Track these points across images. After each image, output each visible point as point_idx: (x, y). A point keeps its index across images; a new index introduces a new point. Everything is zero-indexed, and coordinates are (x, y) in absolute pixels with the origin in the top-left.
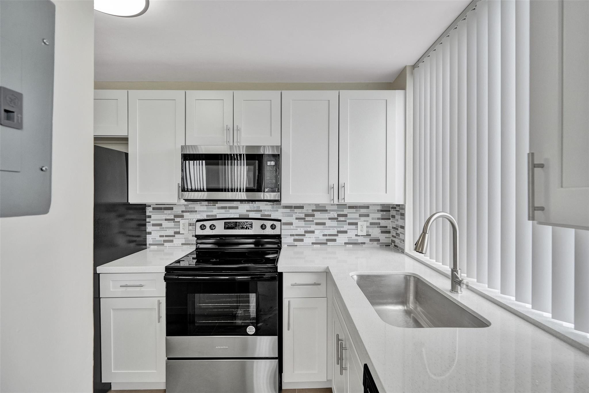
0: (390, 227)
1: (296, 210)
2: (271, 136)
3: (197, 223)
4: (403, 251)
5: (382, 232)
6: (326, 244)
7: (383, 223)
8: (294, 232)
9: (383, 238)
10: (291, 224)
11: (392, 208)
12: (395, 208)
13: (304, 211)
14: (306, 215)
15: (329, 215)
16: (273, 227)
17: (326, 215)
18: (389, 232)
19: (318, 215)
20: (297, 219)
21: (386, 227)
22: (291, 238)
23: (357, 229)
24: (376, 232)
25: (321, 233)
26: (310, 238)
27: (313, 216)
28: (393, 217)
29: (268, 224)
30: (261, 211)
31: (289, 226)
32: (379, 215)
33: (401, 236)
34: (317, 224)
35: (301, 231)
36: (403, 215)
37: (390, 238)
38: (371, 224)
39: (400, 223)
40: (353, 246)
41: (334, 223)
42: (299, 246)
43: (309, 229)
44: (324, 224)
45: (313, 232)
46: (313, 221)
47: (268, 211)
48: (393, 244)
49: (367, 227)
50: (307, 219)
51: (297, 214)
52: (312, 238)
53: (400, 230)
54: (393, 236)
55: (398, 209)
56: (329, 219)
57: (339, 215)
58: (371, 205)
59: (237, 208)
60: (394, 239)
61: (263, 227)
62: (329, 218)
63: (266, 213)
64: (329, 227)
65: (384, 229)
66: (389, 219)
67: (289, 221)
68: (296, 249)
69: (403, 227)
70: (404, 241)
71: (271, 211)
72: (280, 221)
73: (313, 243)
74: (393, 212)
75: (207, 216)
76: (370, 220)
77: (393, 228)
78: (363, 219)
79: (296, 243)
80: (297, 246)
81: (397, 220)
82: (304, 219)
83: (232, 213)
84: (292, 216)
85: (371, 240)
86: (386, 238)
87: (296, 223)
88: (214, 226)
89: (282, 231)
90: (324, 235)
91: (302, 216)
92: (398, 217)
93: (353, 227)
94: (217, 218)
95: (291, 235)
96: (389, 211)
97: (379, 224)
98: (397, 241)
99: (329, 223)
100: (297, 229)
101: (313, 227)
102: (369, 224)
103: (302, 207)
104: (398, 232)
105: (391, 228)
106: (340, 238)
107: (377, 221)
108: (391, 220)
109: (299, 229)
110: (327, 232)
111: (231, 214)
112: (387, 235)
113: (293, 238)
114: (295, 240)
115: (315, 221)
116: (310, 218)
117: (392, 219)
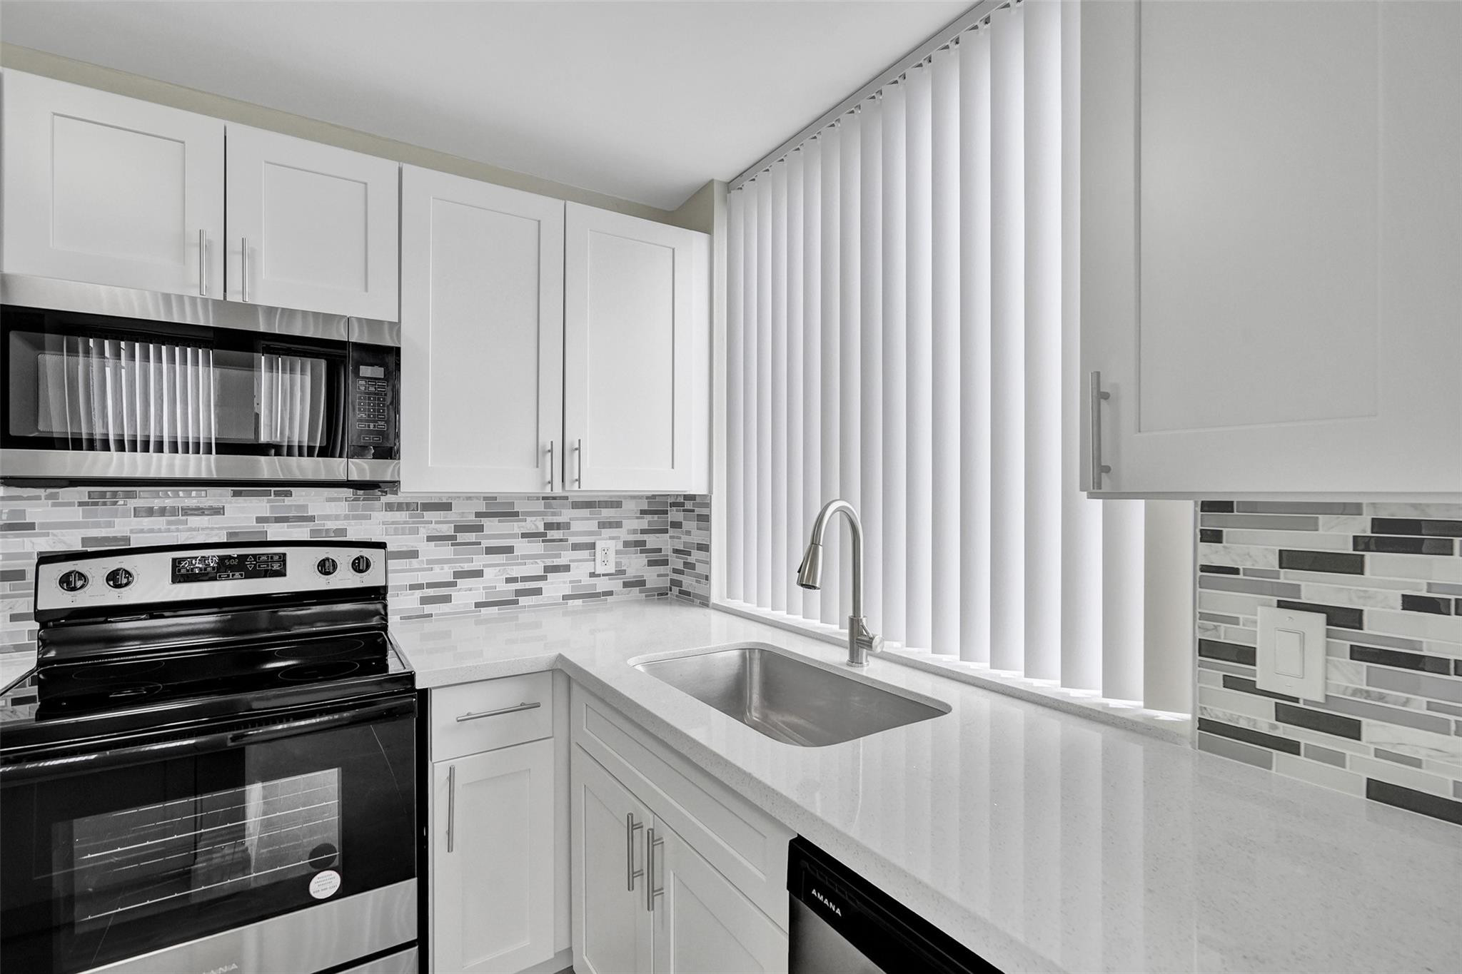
0: (667, 550)
1: (429, 515)
2: (366, 290)
3: (41, 567)
4: (705, 602)
5: (652, 563)
6: (516, 602)
7: (652, 541)
8: (423, 578)
9: (653, 577)
10: (413, 554)
11: (673, 505)
12: (682, 505)
13: (453, 516)
14: (460, 528)
15: (523, 527)
16: (360, 566)
17: (516, 527)
18: (665, 562)
19: (491, 525)
20: (430, 539)
21: (659, 550)
22: (413, 594)
23: (594, 560)
24: (636, 565)
25: (502, 575)
26: (470, 590)
27: (480, 528)
28: (676, 525)
29: (344, 557)
30: (312, 519)
31: (405, 560)
32: (644, 523)
33: (700, 569)
34: (490, 551)
35: (445, 573)
36: (705, 519)
37: (667, 575)
38: (626, 544)
39: (697, 537)
40: (583, 602)
41: (537, 547)
42: (436, 615)
43: (467, 567)
44: (509, 550)
45: (478, 574)
46: (480, 543)
47: (337, 518)
48: (676, 590)
49: (617, 552)
50: (462, 537)
51: (433, 525)
52: (477, 589)
53: (696, 555)
54: (675, 571)
55: (689, 505)
56: (524, 535)
57: (549, 526)
58: (625, 497)
59: (219, 511)
60: (677, 577)
61: (326, 567)
62: (522, 533)
63: (331, 525)
64: (524, 557)
65: (654, 556)
66: (666, 531)
67: (406, 546)
68: (428, 626)
69: (705, 548)
70: (707, 578)
71: (347, 517)
72: (382, 545)
73: (478, 605)
74: (675, 515)
75: (85, 541)
76: (624, 534)
77: (676, 551)
78: (607, 532)
79: (428, 609)
80: (431, 615)
81: (688, 533)
82: (454, 538)
83: (194, 529)
84: (415, 531)
85: (626, 585)
86: (659, 576)
87: (429, 551)
88: (128, 574)
89: (389, 575)
90: (509, 580)
91: (448, 530)
92: (690, 525)
93: (585, 554)
94: (133, 545)
95: (413, 587)
96: (666, 512)
97: (643, 543)
98: (688, 582)
99: (522, 547)
100: (432, 569)
101: (478, 562)
102: (620, 546)
103: (447, 507)
104: (691, 559)
105: (670, 553)
106: (552, 583)
107: (640, 537)
108: (668, 535)
109: (437, 568)
110: (516, 572)
111: (194, 533)
112: (661, 569)
113: (418, 594)
114: (425, 600)
115: (486, 543)
116: (471, 537)
117: (672, 532)
